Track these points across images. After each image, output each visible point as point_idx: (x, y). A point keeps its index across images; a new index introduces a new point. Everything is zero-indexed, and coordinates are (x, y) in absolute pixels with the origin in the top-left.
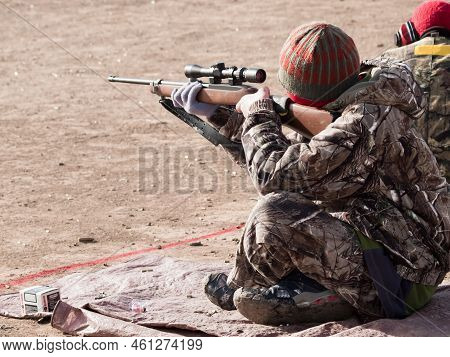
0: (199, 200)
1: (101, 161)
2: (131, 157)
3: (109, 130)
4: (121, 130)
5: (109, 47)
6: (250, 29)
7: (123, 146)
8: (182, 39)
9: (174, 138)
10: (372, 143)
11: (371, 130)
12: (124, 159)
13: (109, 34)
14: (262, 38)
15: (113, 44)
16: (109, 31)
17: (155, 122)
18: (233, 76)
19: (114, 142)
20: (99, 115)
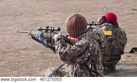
0: (37, 69)
1: (10, 58)
2: (19, 57)
3: (13, 50)
4: (16, 50)
5: (13, 27)
6: (51, 22)
7: (17, 54)
8: (33, 25)
9: (30, 52)
10: (90, 49)
11: (91, 45)
12: (17, 58)
13: (12, 24)
14: (54, 24)
15: (14, 26)
16: (12, 23)
17: (25, 47)
18: (51, 30)
19: (14, 53)
20: (10, 46)
